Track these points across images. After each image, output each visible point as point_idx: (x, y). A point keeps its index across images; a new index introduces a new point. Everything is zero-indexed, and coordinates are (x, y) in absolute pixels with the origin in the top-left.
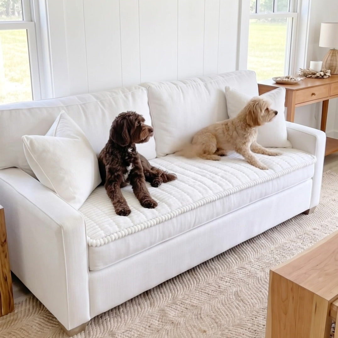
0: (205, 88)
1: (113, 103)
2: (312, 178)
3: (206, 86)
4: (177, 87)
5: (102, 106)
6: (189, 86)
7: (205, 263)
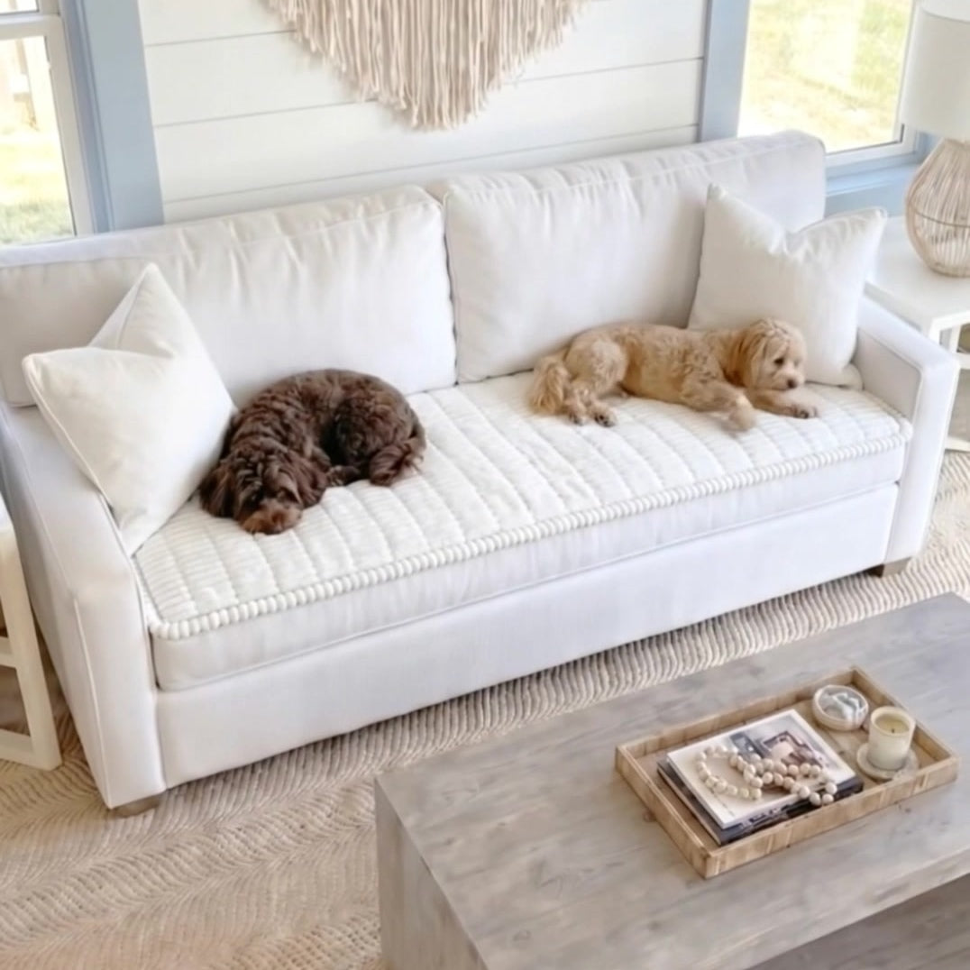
0: (631, 195)
1: (328, 243)
2: (897, 483)
3: (637, 190)
4: (541, 197)
5: (293, 253)
6: (581, 190)
7: (512, 684)
